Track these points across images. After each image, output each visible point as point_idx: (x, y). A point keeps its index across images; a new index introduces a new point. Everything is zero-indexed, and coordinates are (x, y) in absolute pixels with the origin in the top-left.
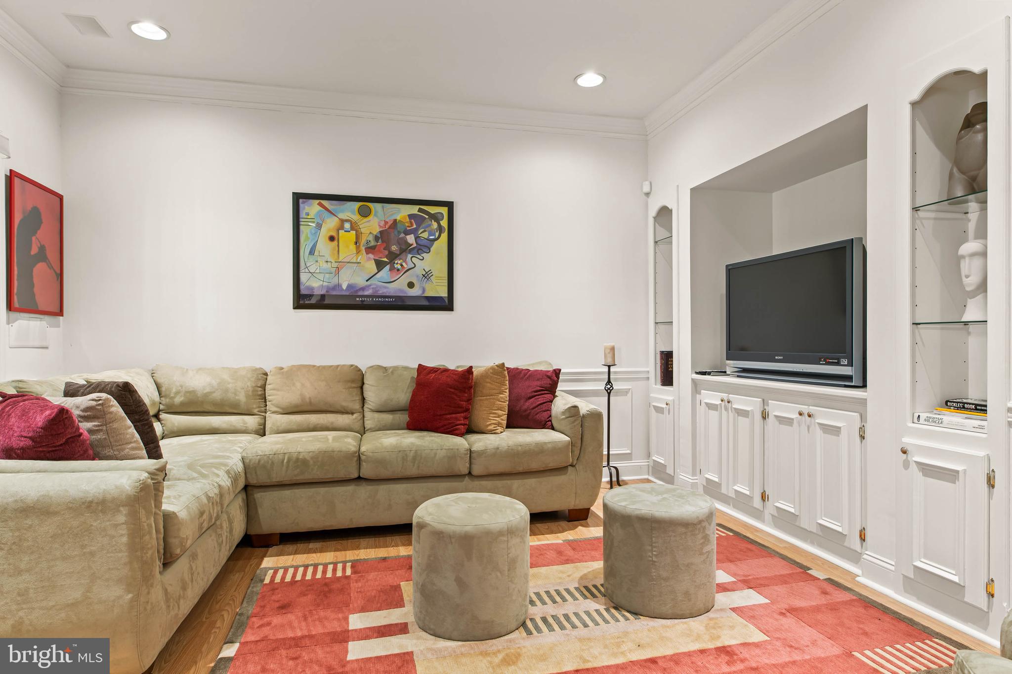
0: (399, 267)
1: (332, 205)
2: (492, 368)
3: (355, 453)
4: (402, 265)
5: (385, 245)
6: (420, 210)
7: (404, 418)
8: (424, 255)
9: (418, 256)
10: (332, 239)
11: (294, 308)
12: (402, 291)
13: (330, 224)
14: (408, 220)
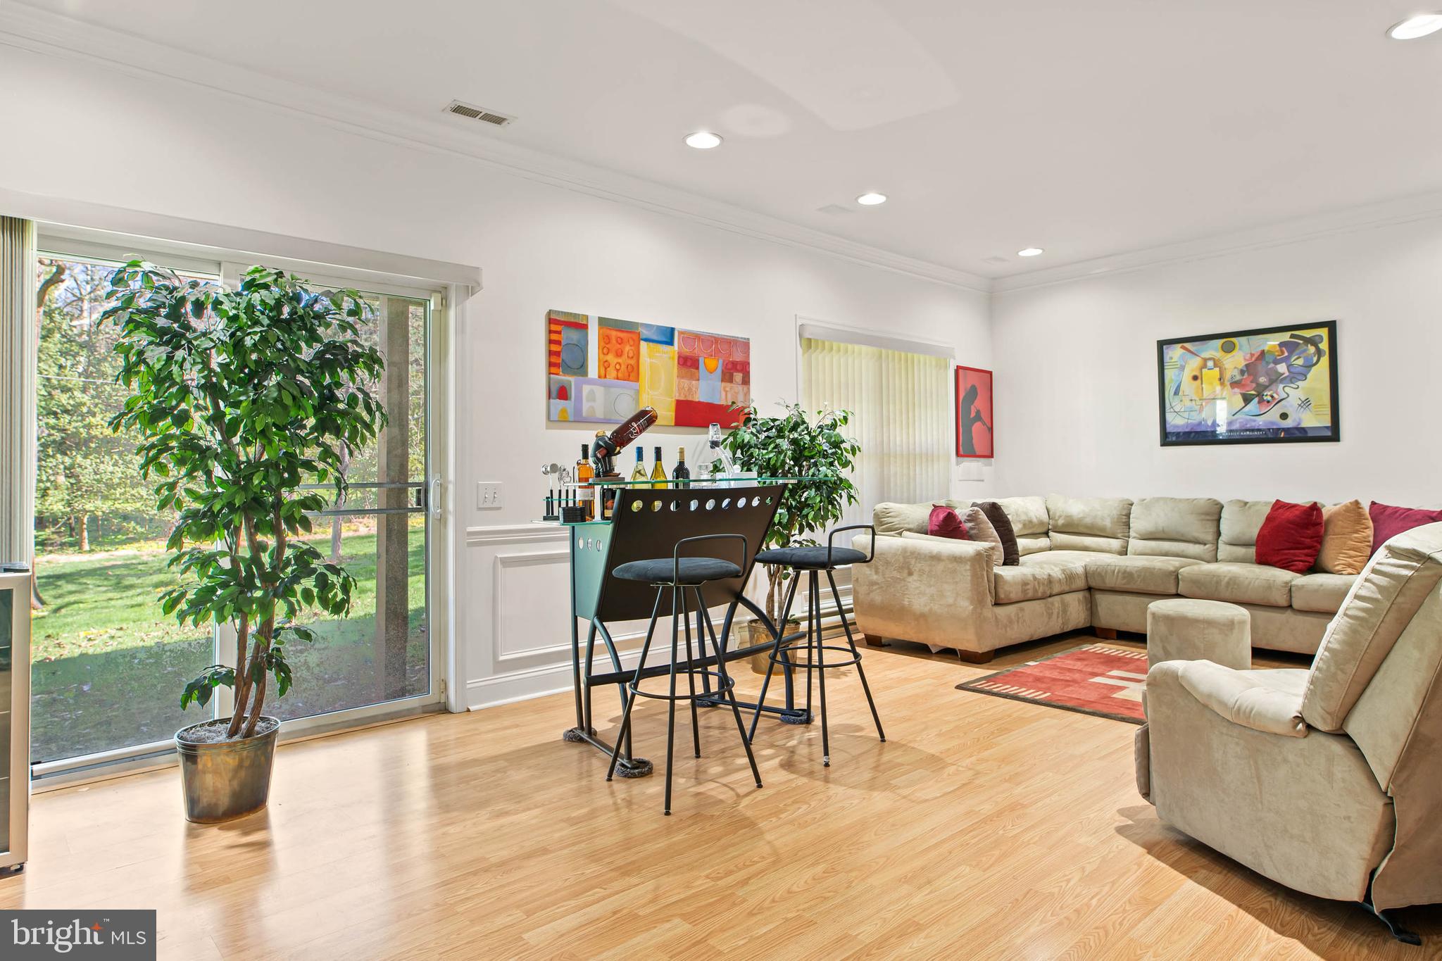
0: (1269, 398)
1: (1194, 346)
2: (1346, 506)
3: (1174, 572)
4: (1272, 397)
5: (1251, 378)
6: (1292, 336)
7: (1252, 551)
8: (1300, 383)
9: (1292, 385)
10: (1195, 378)
11: (1162, 445)
12: (1273, 423)
13: (1193, 364)
14: (1278, 348)
